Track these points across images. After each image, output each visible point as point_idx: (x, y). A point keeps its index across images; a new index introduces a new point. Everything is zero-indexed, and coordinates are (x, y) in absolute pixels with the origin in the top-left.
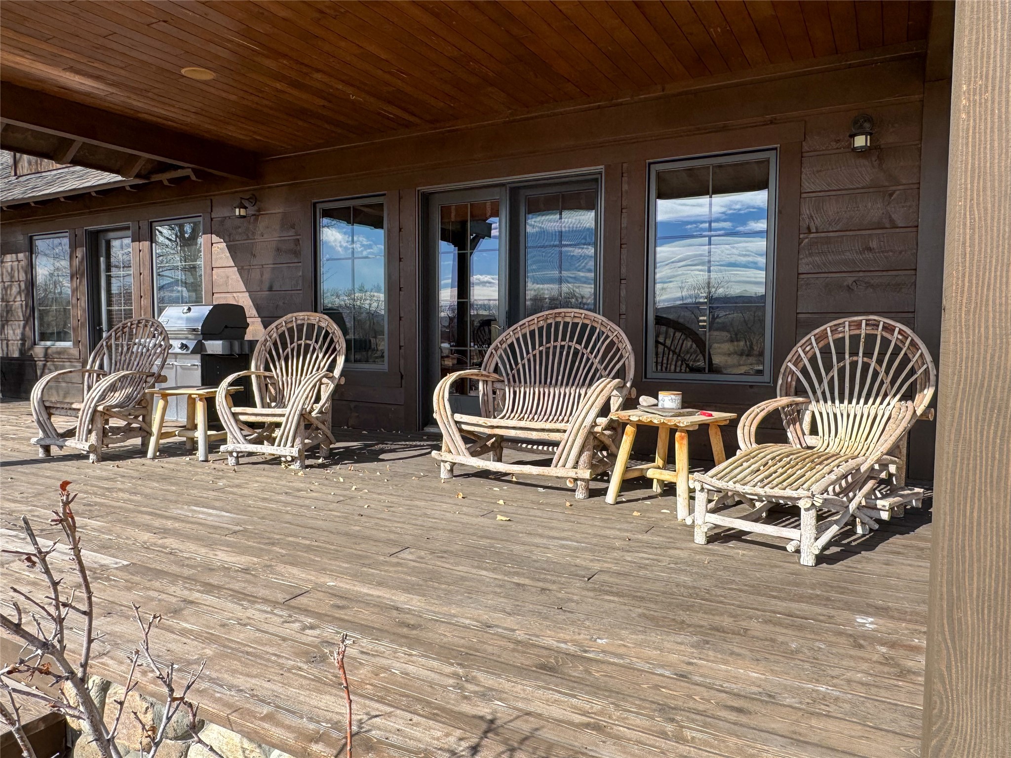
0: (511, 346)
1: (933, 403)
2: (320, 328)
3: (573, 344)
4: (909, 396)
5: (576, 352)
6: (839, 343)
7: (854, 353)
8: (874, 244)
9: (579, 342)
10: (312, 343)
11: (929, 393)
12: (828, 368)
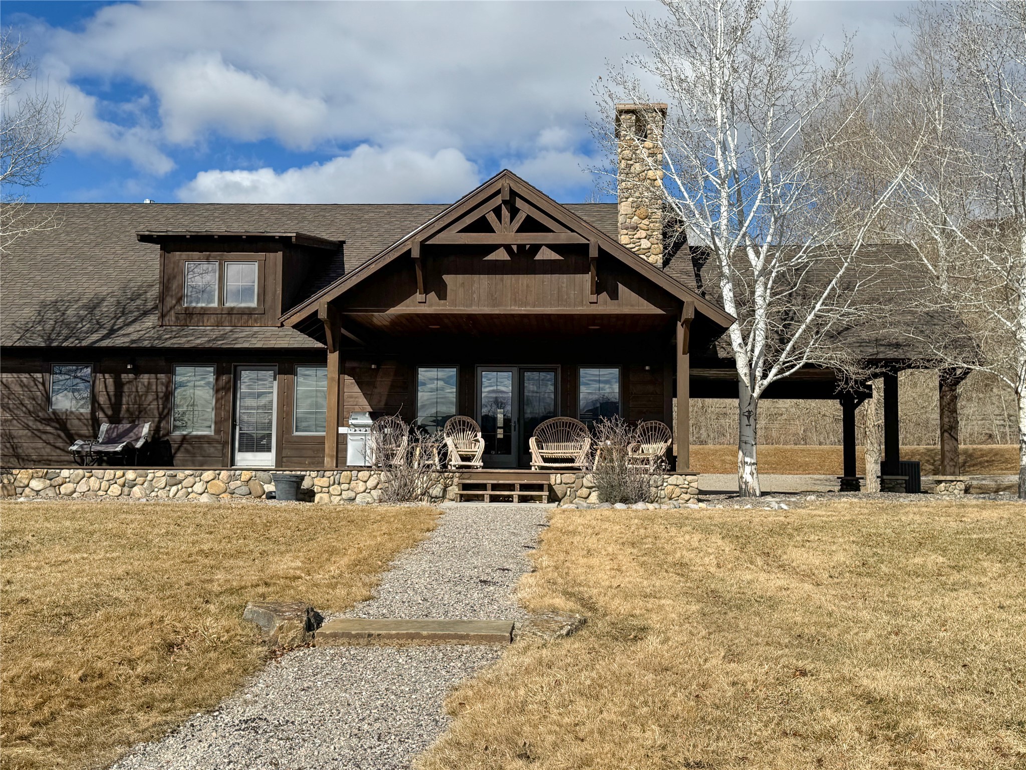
0: (543, 429)
1: (672, 443)
2: (468, 423)
3: (567, 429)
4: (666, 442)
5: (568, 431)
6: (647, 428)
7: (652, 431)
8: (651, 399)
9: (569, 428)
10: (465, 428)
11: (670, 440)
12: (645, 435)
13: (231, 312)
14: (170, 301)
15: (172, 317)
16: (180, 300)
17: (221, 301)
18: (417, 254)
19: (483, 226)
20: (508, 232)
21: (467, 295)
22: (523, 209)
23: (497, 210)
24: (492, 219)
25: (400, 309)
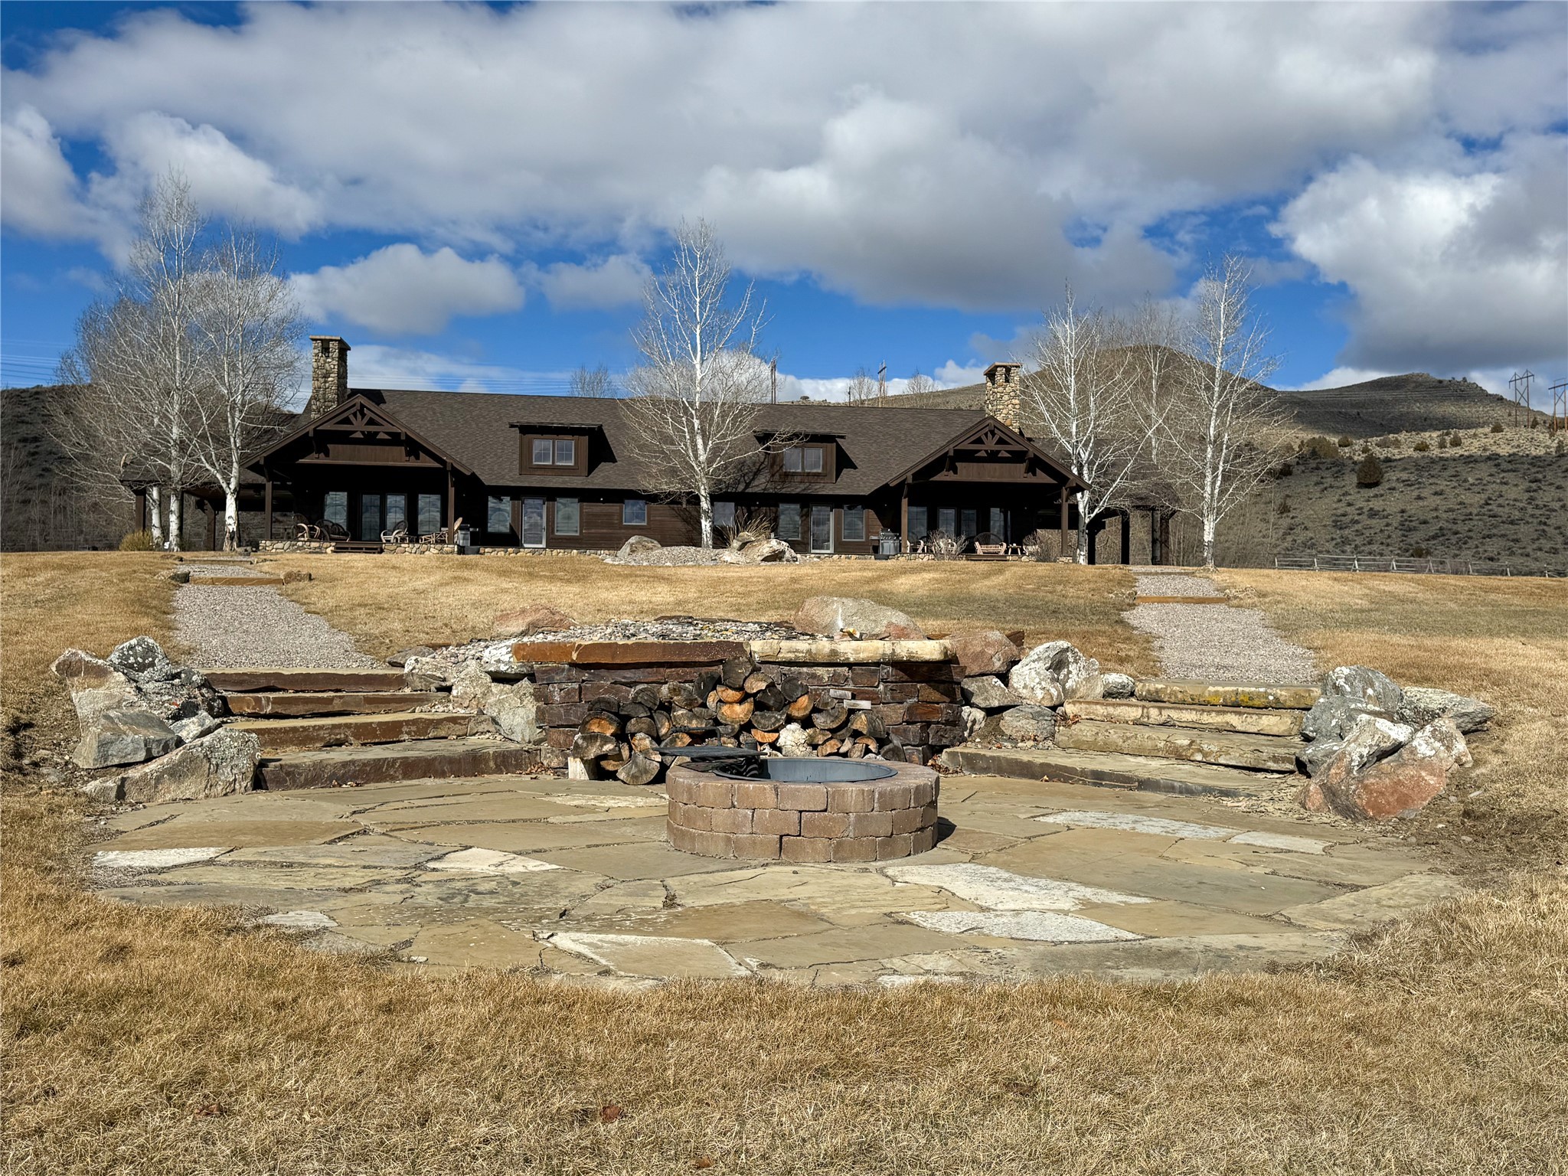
13: (808, 474)
14: (776, 468)
15: (777, 477)
16: (781, 467)
17: (803, 468)
18: (951, 454)
19: (979, 441)
20: (990, 444)
21: (967, 473)
22: (998, 434)
23: (986, 434)
24: (984, 438)
25: (936, 478)
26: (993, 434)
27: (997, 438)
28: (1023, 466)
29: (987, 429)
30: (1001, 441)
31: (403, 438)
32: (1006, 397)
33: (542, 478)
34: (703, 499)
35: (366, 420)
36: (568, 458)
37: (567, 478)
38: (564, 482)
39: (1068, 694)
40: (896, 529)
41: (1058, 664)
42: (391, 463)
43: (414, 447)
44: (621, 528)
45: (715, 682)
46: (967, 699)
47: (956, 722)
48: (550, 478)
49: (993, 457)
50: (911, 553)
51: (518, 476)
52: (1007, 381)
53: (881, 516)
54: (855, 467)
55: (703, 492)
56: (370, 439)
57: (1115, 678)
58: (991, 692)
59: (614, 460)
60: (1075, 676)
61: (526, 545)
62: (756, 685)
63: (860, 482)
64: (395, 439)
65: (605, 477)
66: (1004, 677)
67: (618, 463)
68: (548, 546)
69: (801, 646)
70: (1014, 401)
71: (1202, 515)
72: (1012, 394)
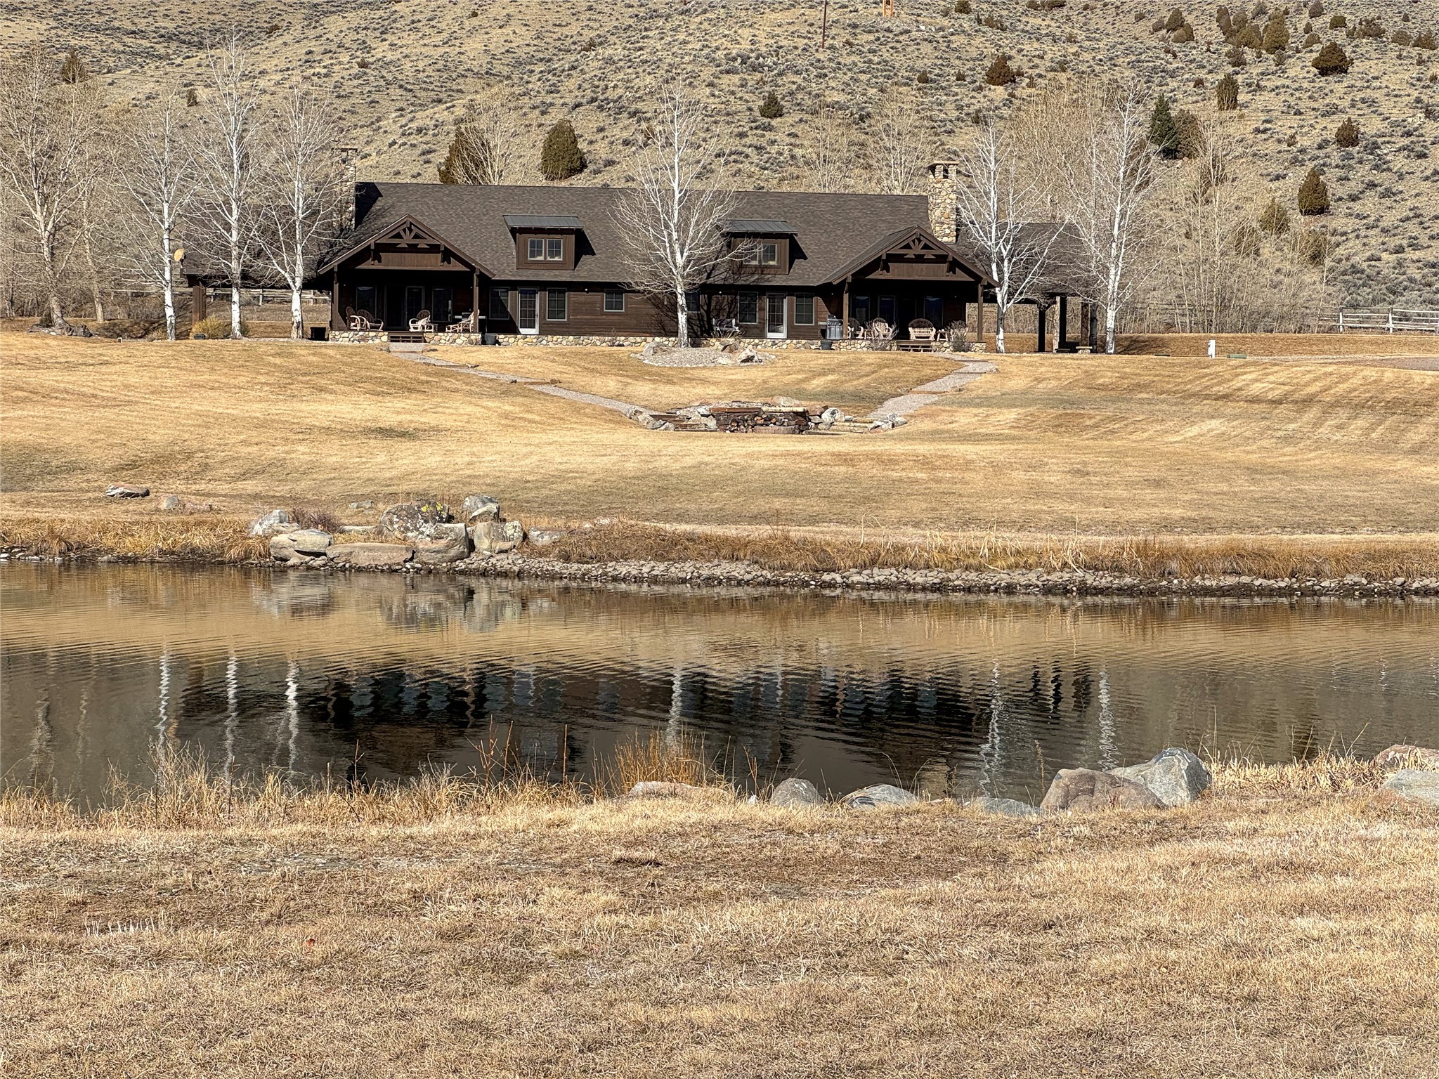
13: (765, 266)
15: (735, 268)
17: (760, 262)
18: (884, 257)
19: (908, 247)
20: (917, 250)
21: (898, 272)
22: (924, 241)
23: (914, 241)
24: (911, 244)
25: (871, 277)
26: (920, 241)
27: (922, 244)
28: (945, 266)
29: (914, 237)
30: (926, 247)
31: (442, 249)
32: (944, 193)
33: (536, 272)
34: (679, 296)
35: (413, 234)
36: (558, 254)
37: (557, 272)
38: (556, 276)
39: (836, 420)
40: (839, 315)
41: (833, 413)
42: (429, 268)
43: (448, 255)
44: (602, 315)
45: (756, 416)
46: (810, 420)
47: (807, 425)
48: (543, 272)
49: (919, 259)
50: (852, 339)
51: (515, 270)
52: (945, 177)
53: (828, 303)
54: (805, 258)
55: (679, 290)
56: (413, 249)
57: (847, 417)
58: (817, 419)
59: (594, 254)
60: (837, 416)
61: (521, 330)
62: (764, 416)
63: (809, 274)
64: (434, 249)
65: (589, 270)
66: (820, 416)
67: (598, 256)
68: (541, 333)
69: (773, 409)
70: (951, 196)
71: (1106, 305)
72: (950, 189)
